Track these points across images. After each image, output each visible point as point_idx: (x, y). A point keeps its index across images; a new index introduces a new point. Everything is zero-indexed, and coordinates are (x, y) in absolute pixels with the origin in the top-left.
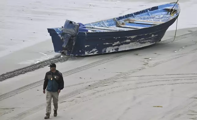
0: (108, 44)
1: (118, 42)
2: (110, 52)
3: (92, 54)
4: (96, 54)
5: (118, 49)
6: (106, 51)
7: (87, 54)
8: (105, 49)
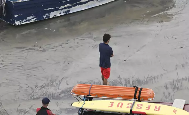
0: (50, 9)
1: (68, 5)
2: (57, 16)
3: (27, 22)
4: (34, 21)
5: (69, 11)
6: (49, 17)
7: (19, 24)
8: (47, 14)
